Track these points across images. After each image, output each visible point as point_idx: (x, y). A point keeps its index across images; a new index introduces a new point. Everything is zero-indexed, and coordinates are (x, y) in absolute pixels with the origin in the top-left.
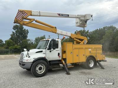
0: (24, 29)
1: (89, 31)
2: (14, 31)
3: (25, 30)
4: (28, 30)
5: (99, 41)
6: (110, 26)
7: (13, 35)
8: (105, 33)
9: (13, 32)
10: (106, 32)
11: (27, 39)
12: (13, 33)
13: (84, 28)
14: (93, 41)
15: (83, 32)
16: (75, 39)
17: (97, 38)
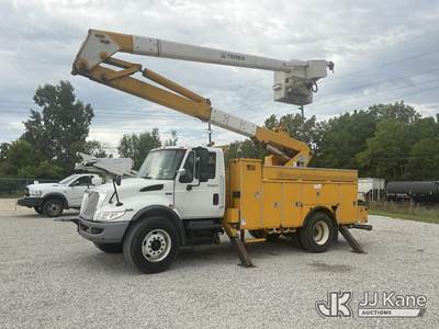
0: (75, 103)
1: (318, 121)
2: (40, 110)
3: (79, 105)
4: (92, 107)
5: (353, 156)
6: (393, 104)
7: (33, 123)
8: (375, 130)
9: (33, 112)
10: (378, 125)
11: (87, 140)
12: (36, 115)
13: (302, 109)
14: (331, 155)
15: (294, 121)
16: (269, 147)
17: (346, 144)
